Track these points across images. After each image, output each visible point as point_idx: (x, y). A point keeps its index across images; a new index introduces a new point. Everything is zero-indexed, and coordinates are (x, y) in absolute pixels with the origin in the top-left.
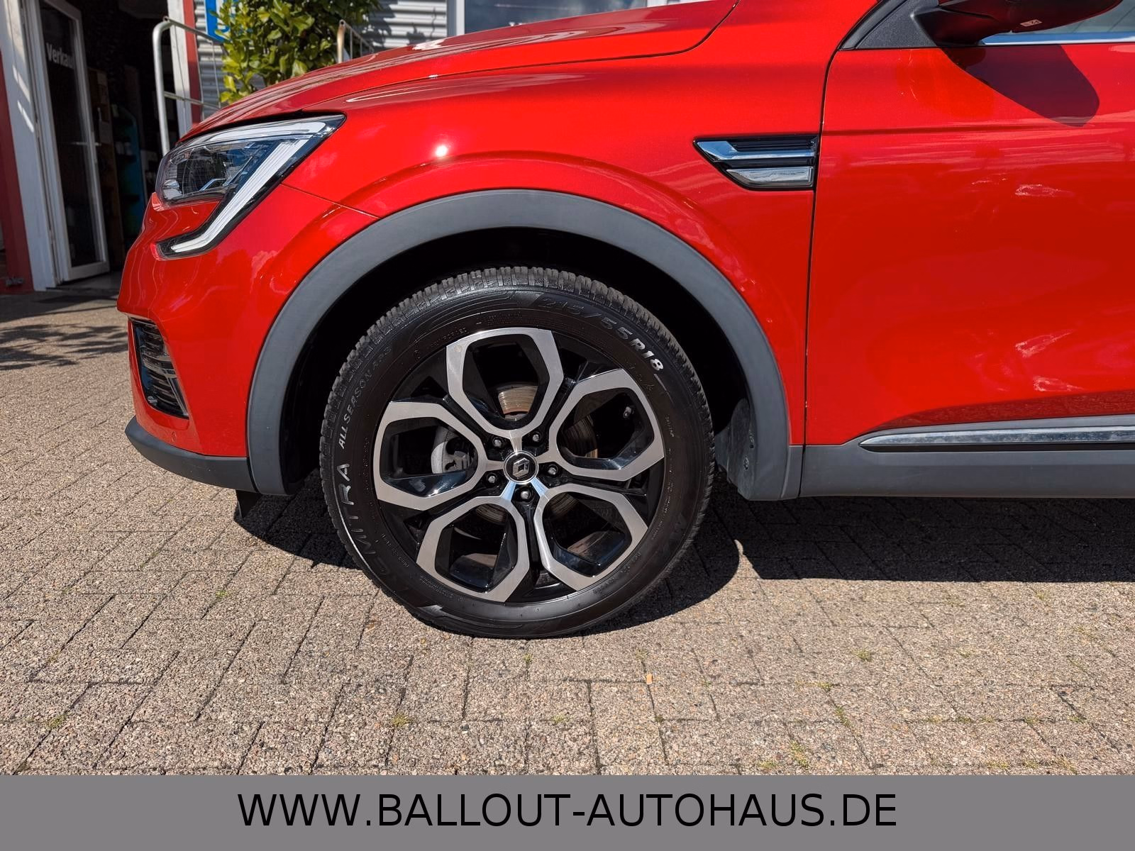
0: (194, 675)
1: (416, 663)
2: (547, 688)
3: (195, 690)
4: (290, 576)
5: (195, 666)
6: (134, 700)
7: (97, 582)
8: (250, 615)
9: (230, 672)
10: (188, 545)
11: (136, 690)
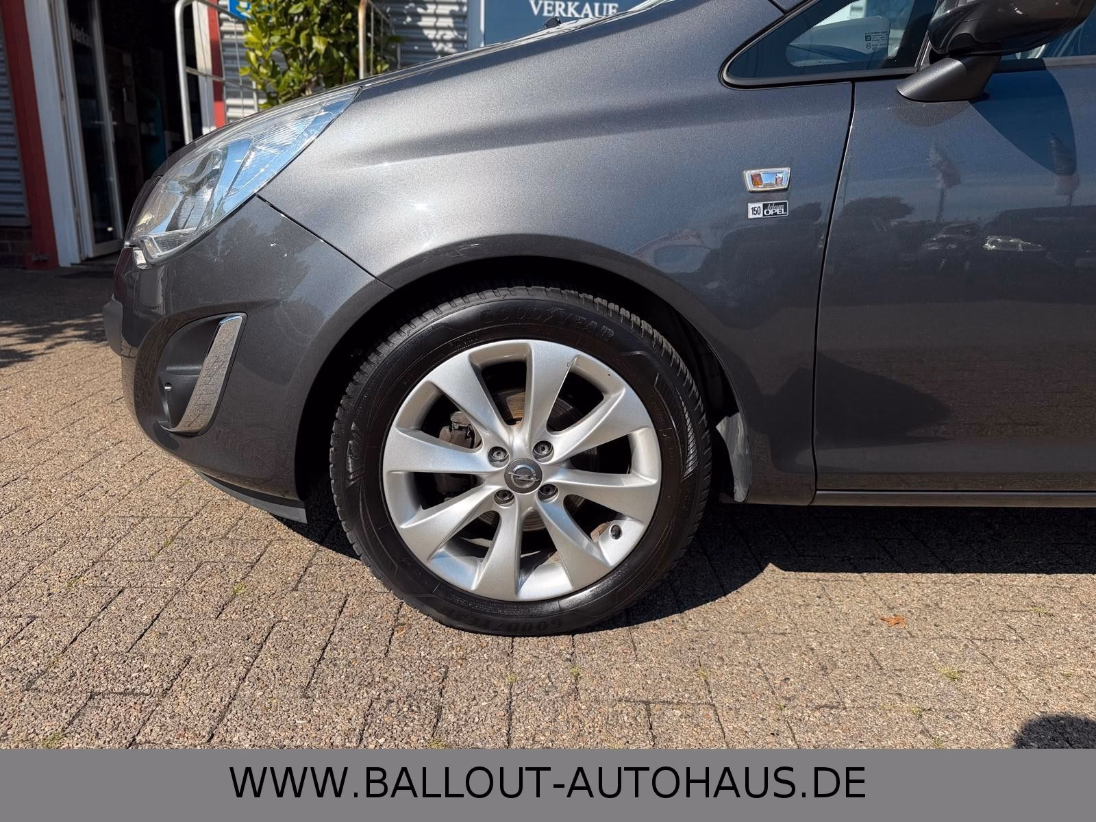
0: (207, 685)
1: (452, 675)
2: (601, 710)
3: (208, 704)
4: (312, 569)
5: (209, 675)
6: (139, 714)
7: (106, 574)
8: (269, 614)
9: (247, 682)
10: (204, 533)
11: (143, 703)
